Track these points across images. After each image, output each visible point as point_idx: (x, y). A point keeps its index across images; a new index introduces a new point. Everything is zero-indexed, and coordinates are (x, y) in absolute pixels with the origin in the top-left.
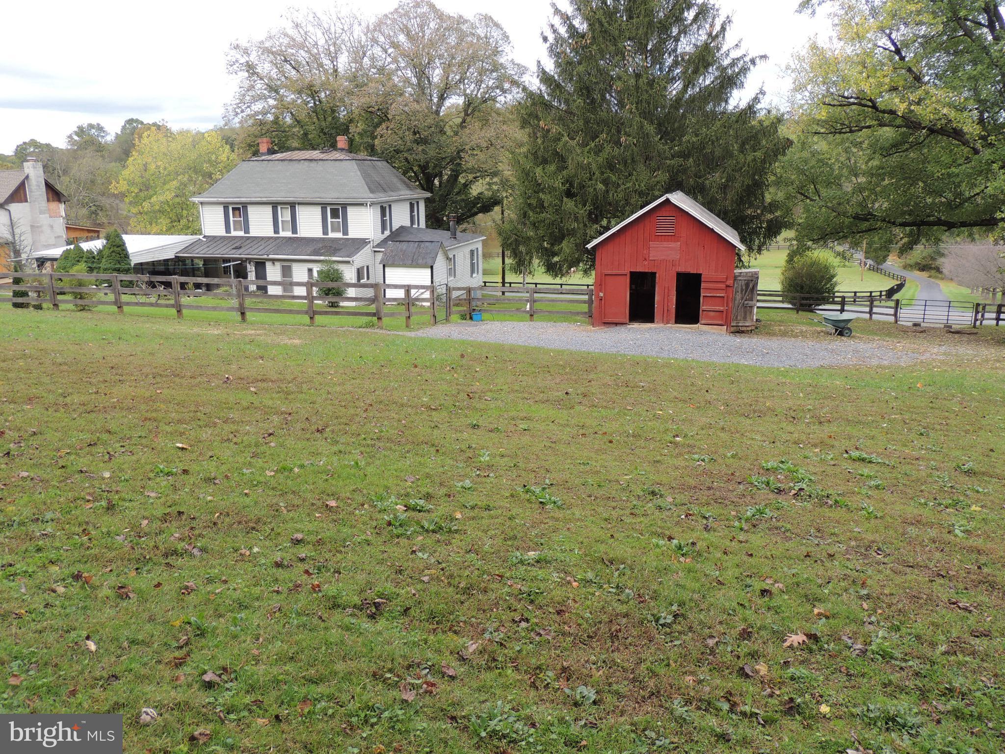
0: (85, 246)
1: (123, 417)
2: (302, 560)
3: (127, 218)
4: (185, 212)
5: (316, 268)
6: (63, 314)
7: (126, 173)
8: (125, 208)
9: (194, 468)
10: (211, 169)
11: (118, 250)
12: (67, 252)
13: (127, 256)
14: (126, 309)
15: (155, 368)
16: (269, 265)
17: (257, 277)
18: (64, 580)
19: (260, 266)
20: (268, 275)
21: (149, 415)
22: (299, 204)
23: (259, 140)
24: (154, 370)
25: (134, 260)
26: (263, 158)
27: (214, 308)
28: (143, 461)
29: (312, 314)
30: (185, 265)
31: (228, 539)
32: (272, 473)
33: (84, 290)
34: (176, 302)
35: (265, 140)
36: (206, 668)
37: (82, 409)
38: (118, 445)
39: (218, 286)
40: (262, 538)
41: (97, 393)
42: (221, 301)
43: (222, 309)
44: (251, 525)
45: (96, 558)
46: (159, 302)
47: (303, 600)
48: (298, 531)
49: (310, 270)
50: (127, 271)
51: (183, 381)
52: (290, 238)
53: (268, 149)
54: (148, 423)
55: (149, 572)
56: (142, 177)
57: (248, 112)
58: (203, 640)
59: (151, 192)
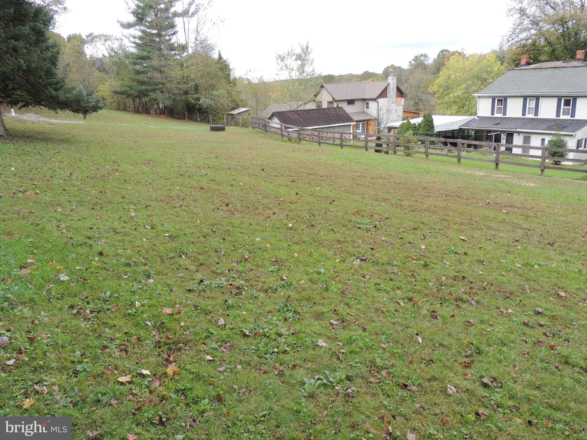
0: (413, 121)
1: (430, 216)
2: (542, 326)
3: (435, 106)
4: (468, 102)
5: (547, 139)
6: (399, 157)
7: (438, 81)
8: (434, 101)
9: (470, 252)
10: (487, 77)
11: (429, 123)
12: (403, 124)
13: (433, 127)
14: (430, 156)
15: (447, 191)
16: (515, 136)
17: (506, 142)
18: (403, 299)
19: (510, 136)
20: (514, 141)
21: (444, 217)
22: (542, 97)
23: (522, 57)
24: (446, 192)
25: (437, 130)
26: (522, 68)
27: (480, 160)
28: (442, 243)
29: (543, 168)
30: (464, 133)
31: (493, 300)
32: (520, 266)
33: (410, 145)
34: (458, 154)
35: (525, 56)
36: (484, 374)
37: (409, 209)
38: (428, 232)
39: (481, 146)
40: (514, 304)
41: (416, 201)
42: (482, 156)
43: (484, 160)
44: (508, 295)
45: (419, 292)
46: (449, 154)
47: (543, 352)
48: (538, 306)
49: (543, 140)
50: (432, 135)
51: (462, 200)
52: (533, 119)
53: (527, 62)
54: (444, 222)
55: (447, 307)
56: (446, 83)
57: (517, 39)
58: (480, 357)
59: (450, 91)
